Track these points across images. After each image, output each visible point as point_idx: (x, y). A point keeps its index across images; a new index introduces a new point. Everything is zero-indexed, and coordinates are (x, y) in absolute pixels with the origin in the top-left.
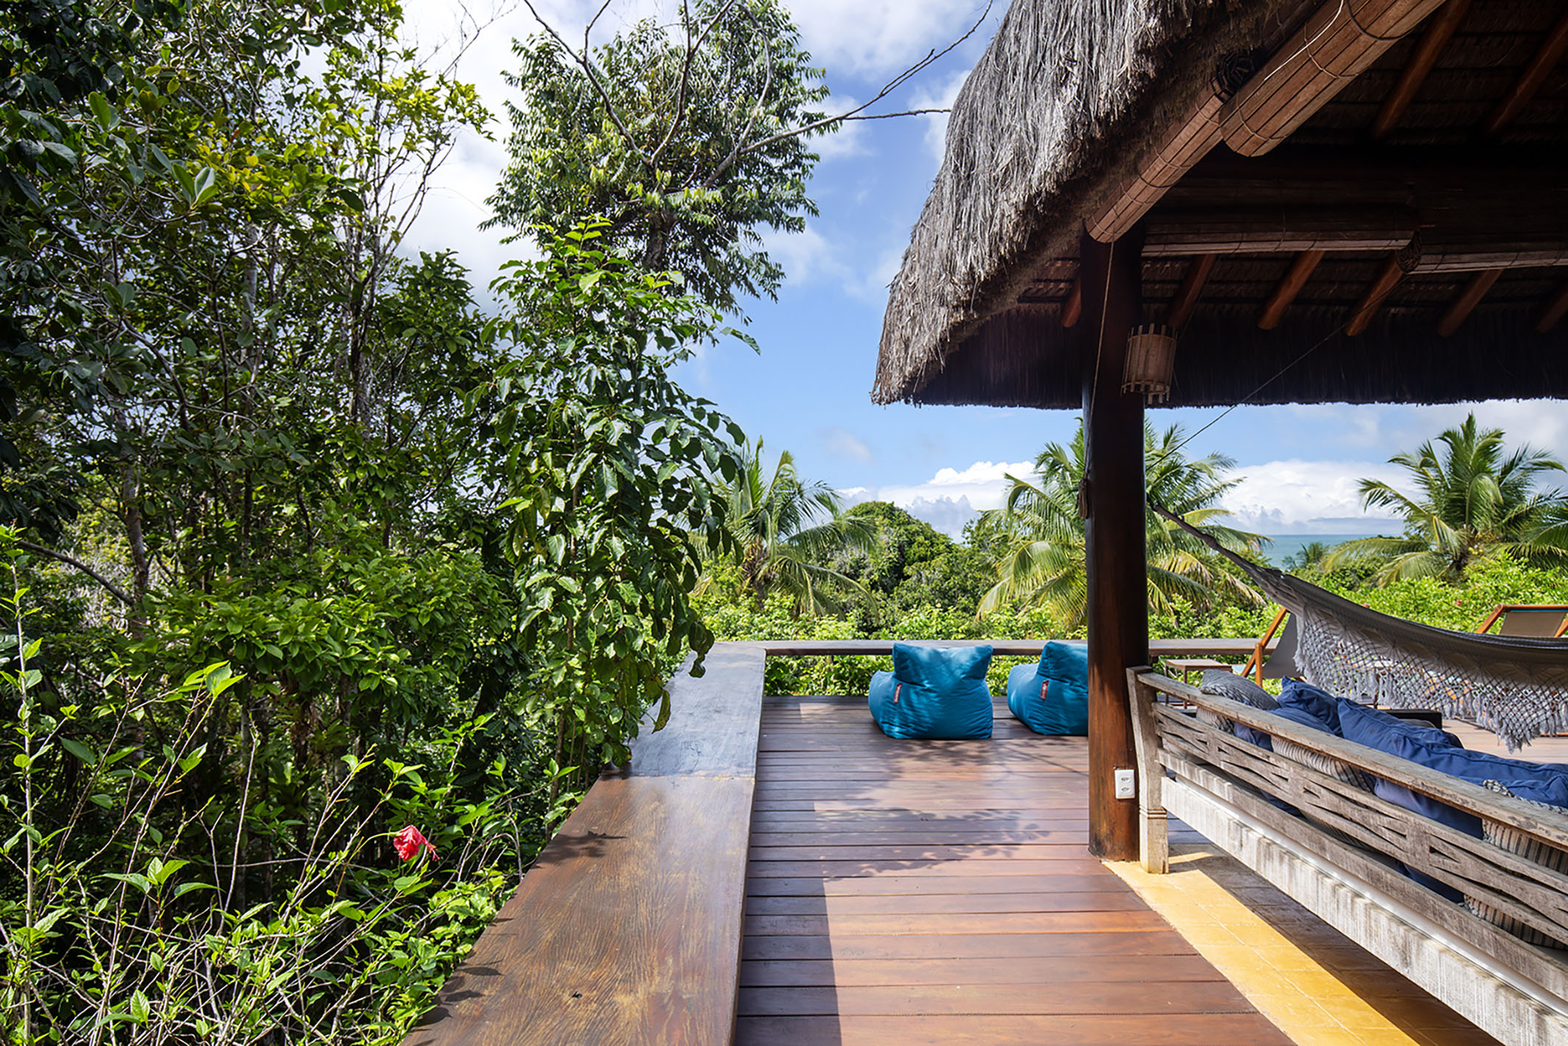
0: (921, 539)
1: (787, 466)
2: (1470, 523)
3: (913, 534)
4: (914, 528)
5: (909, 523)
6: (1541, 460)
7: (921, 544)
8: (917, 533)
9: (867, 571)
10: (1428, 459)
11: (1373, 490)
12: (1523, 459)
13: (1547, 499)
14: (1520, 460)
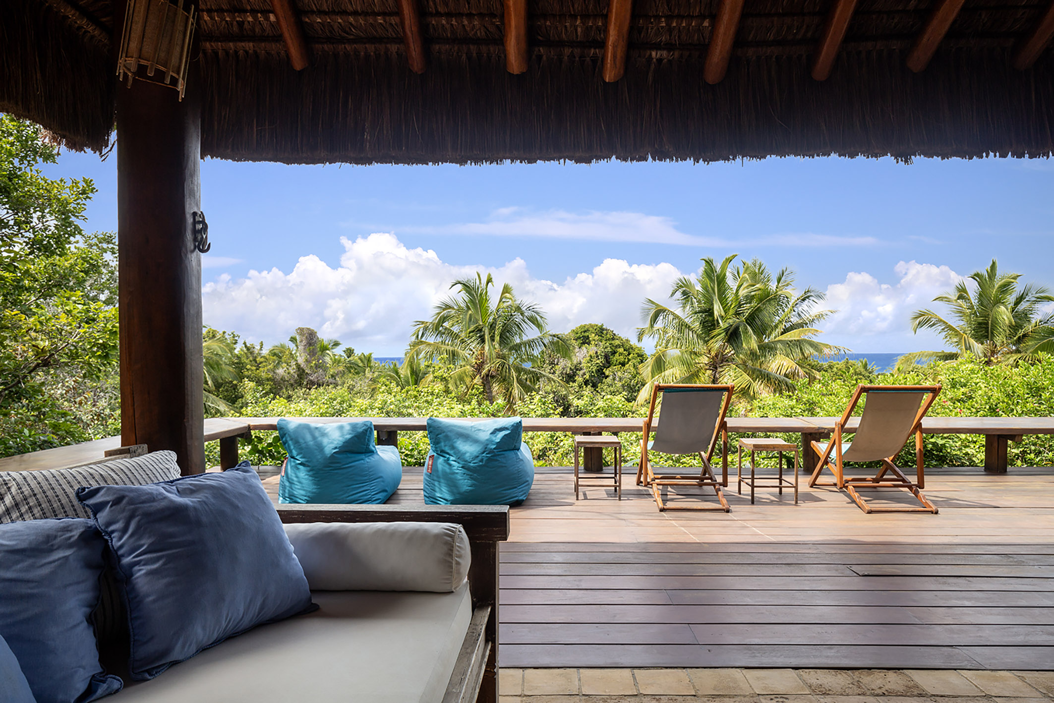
0: (621, 350)
1: (507, 295)
2: (992, 340)
3: (616, 347)
4: (617, 342)
5: (613, 339)
6: (1042, 295)
7: (621, 354)
8: (618, 346)
9: (581, 372)
10: (962, 293)
11: (922, 318)
12: (1029, 294)
13: (1046, 323)
14: (1027, 295)
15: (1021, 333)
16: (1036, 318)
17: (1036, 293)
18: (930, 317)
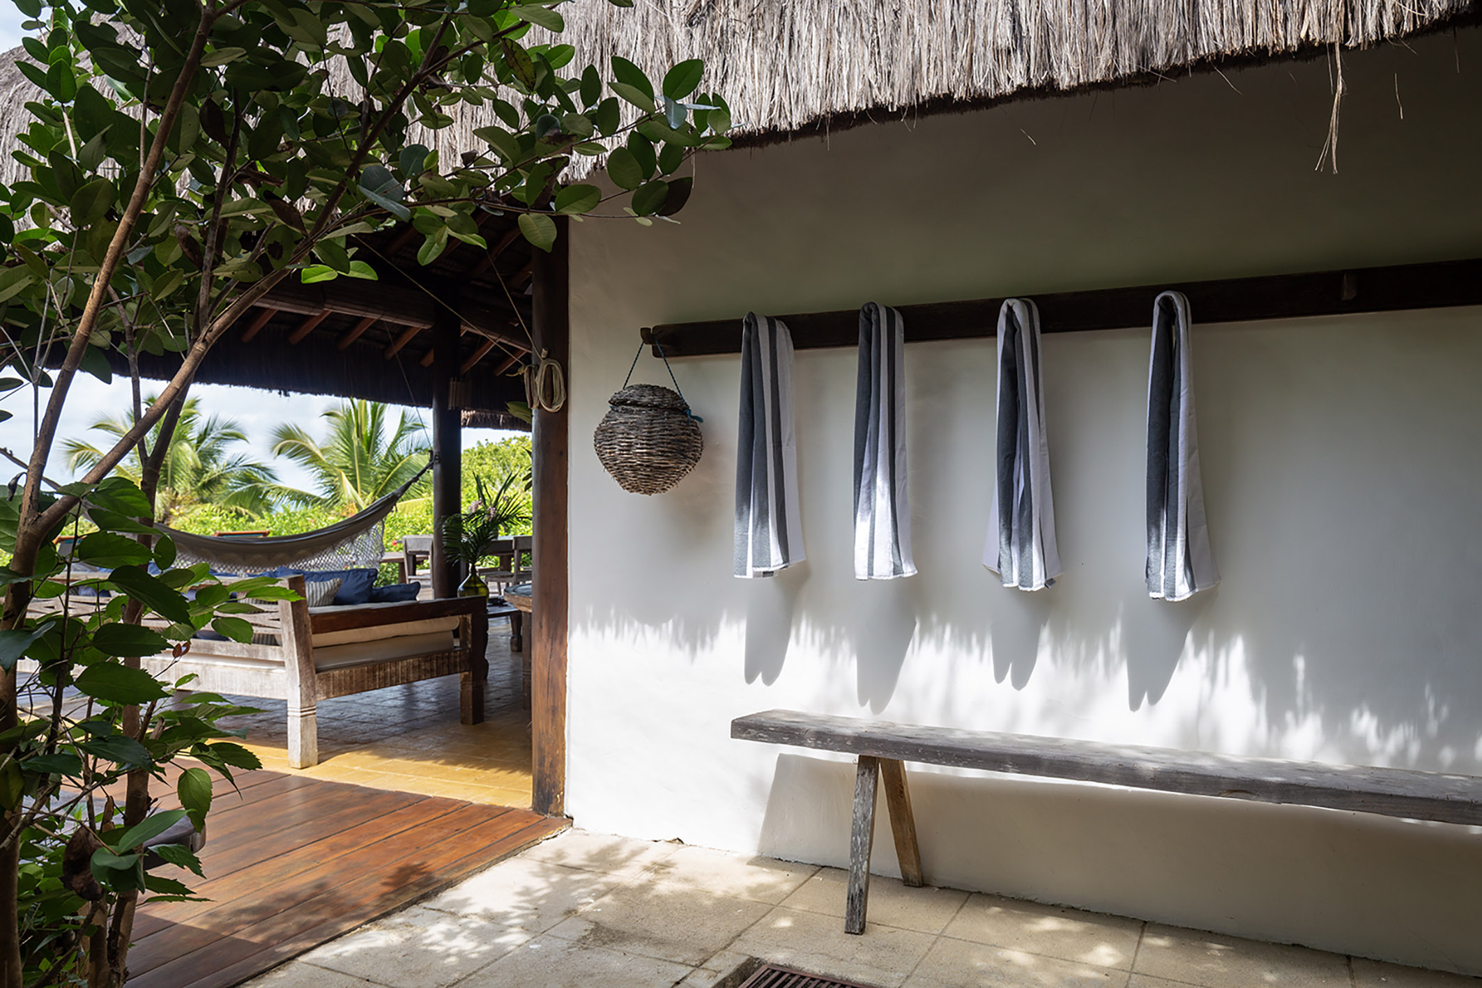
2: (172, 486)
6: (229, 431)
11: (81, 452)
12: (214, 430)
13: (234, 466)
14: (211, 430)
15: (206, 478)
16: (224, 460)
17: (223, 428)
18: (91, 452)
